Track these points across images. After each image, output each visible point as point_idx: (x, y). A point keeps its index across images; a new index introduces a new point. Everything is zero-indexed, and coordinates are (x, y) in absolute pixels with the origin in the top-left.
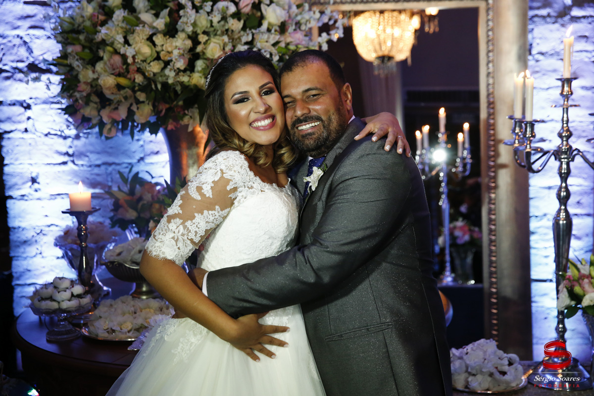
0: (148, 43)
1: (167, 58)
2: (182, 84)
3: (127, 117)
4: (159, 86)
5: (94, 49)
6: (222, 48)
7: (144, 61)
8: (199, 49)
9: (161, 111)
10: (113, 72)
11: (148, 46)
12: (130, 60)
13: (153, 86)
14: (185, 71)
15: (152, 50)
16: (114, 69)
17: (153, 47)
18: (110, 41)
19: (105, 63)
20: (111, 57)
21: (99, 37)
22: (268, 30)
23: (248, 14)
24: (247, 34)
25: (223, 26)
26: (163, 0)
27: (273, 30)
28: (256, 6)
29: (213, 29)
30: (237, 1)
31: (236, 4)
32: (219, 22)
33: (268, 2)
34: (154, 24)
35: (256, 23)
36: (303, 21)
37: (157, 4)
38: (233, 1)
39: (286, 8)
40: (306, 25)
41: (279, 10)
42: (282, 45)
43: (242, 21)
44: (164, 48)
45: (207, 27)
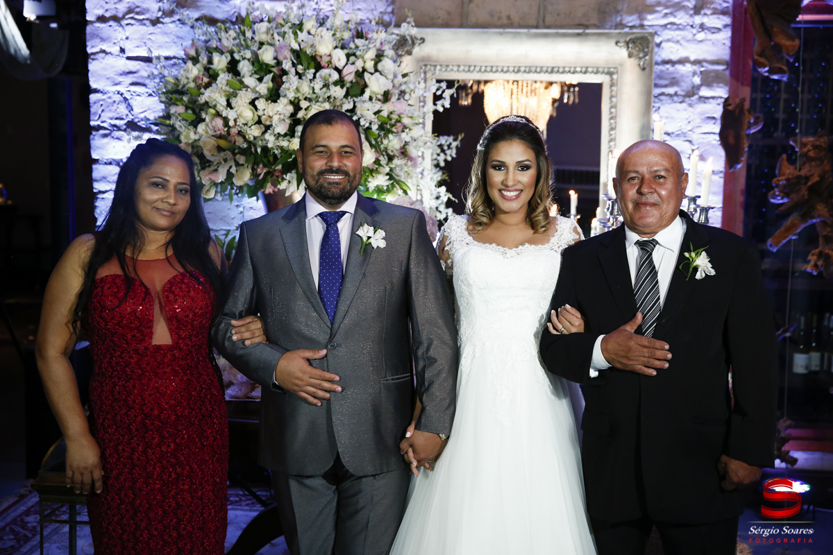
0: (251, 107)
1: (268, 123)
2: (282, 148)
3: (225, 180)
4: (259, 150)
5: (197, 111)
7: (245, 124)
8: (300, 114)
9: (260, 174)
10: (215, 134)
11: (251, 110)
12: (231, 123)
13: (253, 150)
14: (285, 135)
15: (254, 114)
16: (215, 131)
17: (255, 111)
18: (213, 104)
19: (207, 125)
20: (213, 119)
21: (202, 99)
22: (371, 99)
23: (351, 82)
24: (349, 102)
25: (325, 93)
26: (267, 65)
27: (374, 100)
28: (360, 74)
29: (315, 96)
30: (340, 68)
31: (339, 71)
32: (321, 89)
33: (372, 71)
34: (257, 89)
35: (358, 91)
36: (407, 90)
37: (261, 69)
38: (336, 69)
39: (391, 77)
40: (410, 94)
41: (382, 79)
42: (385, 114)
43: (345, 89)
44: (266, 112)
45: (309, 94)
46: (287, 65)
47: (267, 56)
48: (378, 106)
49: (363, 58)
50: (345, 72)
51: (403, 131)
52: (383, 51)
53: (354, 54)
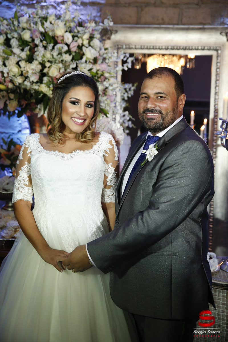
0: (17, 66)
1: (26, 75)
2: (35, 90)
4: (22, 91)
6: (58, 71)
7: (14, 76)
8: (45, 71)
12: (6, 75)
13: (19, 91)
14: (37, 82)
15: (19, 70)
17: (19, 68)
22: (86, 62)
23: (75, 52)
24: (74, 64)
25: (60, 58)
26: (27, 41)
27: (88, 62)
28: (80, 47)
29: (54, 60)
30: (69, 43)
31: (68, 45)
32: (57, 55)
33: (87, 46)
34: (21, 55)
35: (79, 57)
36: (107, 57)
37: (23, 44)
38: (67, 44)
39: (98, 49)
40: (109, 60)
41: (93, 51)
42: (94, 71)
43: (71, 56)
44: (25, 69)
45: (51, 58)
46: (37, 41)
47: (27, 36)
48: (89, 66)
49: (82, 38)
50: (71, 46)
51: (105, 81)
52: (94, 35)
53: (77, 36)
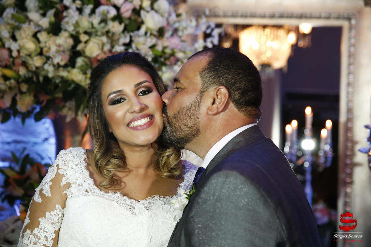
0: (33, 39)
1: (48, 54)
2: (62, 78)
4: (41, 79)
6: (101, 47)
7: (29, 55)
8: (80, 47)
11: (34, 42)
13: (35, 79)
14: (65, 66)
15: (36, 46)
17: (37, 43)
22: (146, 33)
23: (129, 19)
24: (126, 37)
26: (52, 2)
27: (148, 34)
28: (137, 12)
29: (93, 30)
30: (119, 5)
31: (117, 8)
32: (99, 24)
33: (149, 9)
34: (40, 23)
35: (135, 27)
36: (181, 28)
37: (46, 5)
38: (115, 6)
39: (166, 15)
40: (183, 31)
41: (157, 17)
42: (159, 48)
43: (123, 26)
44: (47, 44)
45: (88, 28)
48: (153, 41)
50: (122, 10)
51: (175, 64)
